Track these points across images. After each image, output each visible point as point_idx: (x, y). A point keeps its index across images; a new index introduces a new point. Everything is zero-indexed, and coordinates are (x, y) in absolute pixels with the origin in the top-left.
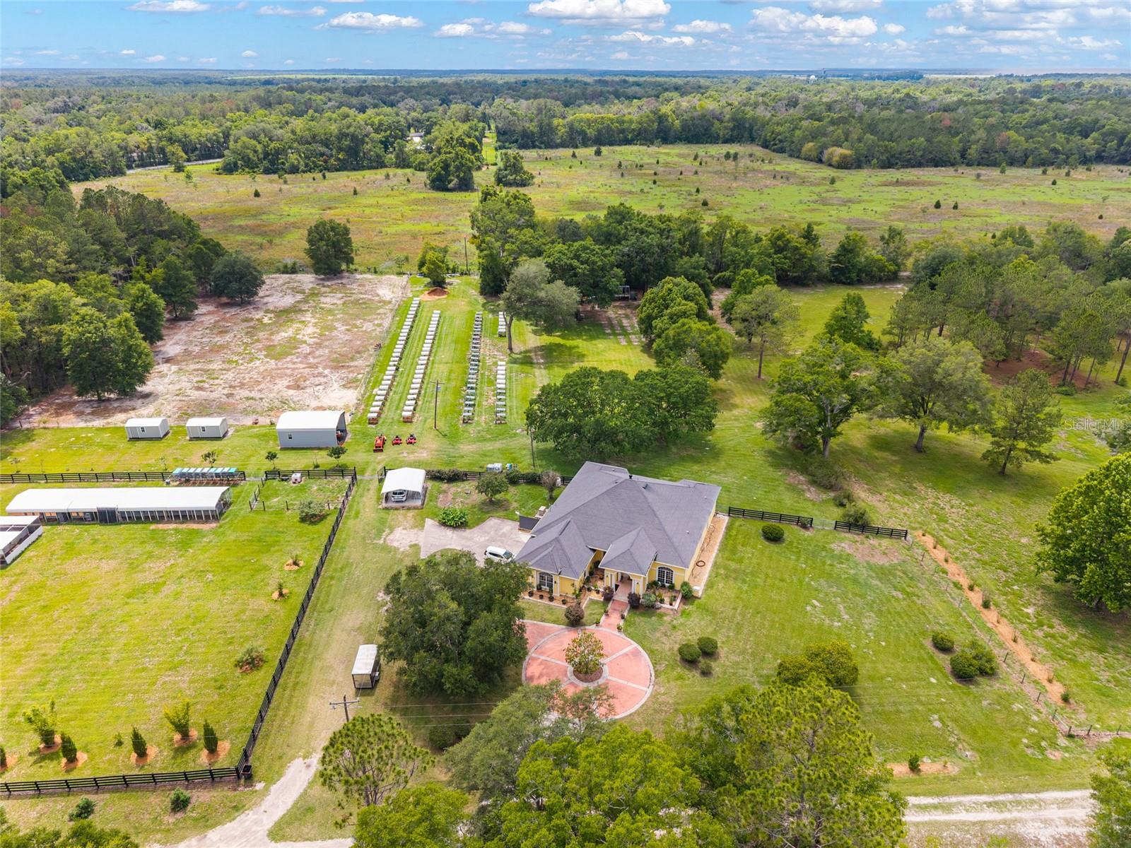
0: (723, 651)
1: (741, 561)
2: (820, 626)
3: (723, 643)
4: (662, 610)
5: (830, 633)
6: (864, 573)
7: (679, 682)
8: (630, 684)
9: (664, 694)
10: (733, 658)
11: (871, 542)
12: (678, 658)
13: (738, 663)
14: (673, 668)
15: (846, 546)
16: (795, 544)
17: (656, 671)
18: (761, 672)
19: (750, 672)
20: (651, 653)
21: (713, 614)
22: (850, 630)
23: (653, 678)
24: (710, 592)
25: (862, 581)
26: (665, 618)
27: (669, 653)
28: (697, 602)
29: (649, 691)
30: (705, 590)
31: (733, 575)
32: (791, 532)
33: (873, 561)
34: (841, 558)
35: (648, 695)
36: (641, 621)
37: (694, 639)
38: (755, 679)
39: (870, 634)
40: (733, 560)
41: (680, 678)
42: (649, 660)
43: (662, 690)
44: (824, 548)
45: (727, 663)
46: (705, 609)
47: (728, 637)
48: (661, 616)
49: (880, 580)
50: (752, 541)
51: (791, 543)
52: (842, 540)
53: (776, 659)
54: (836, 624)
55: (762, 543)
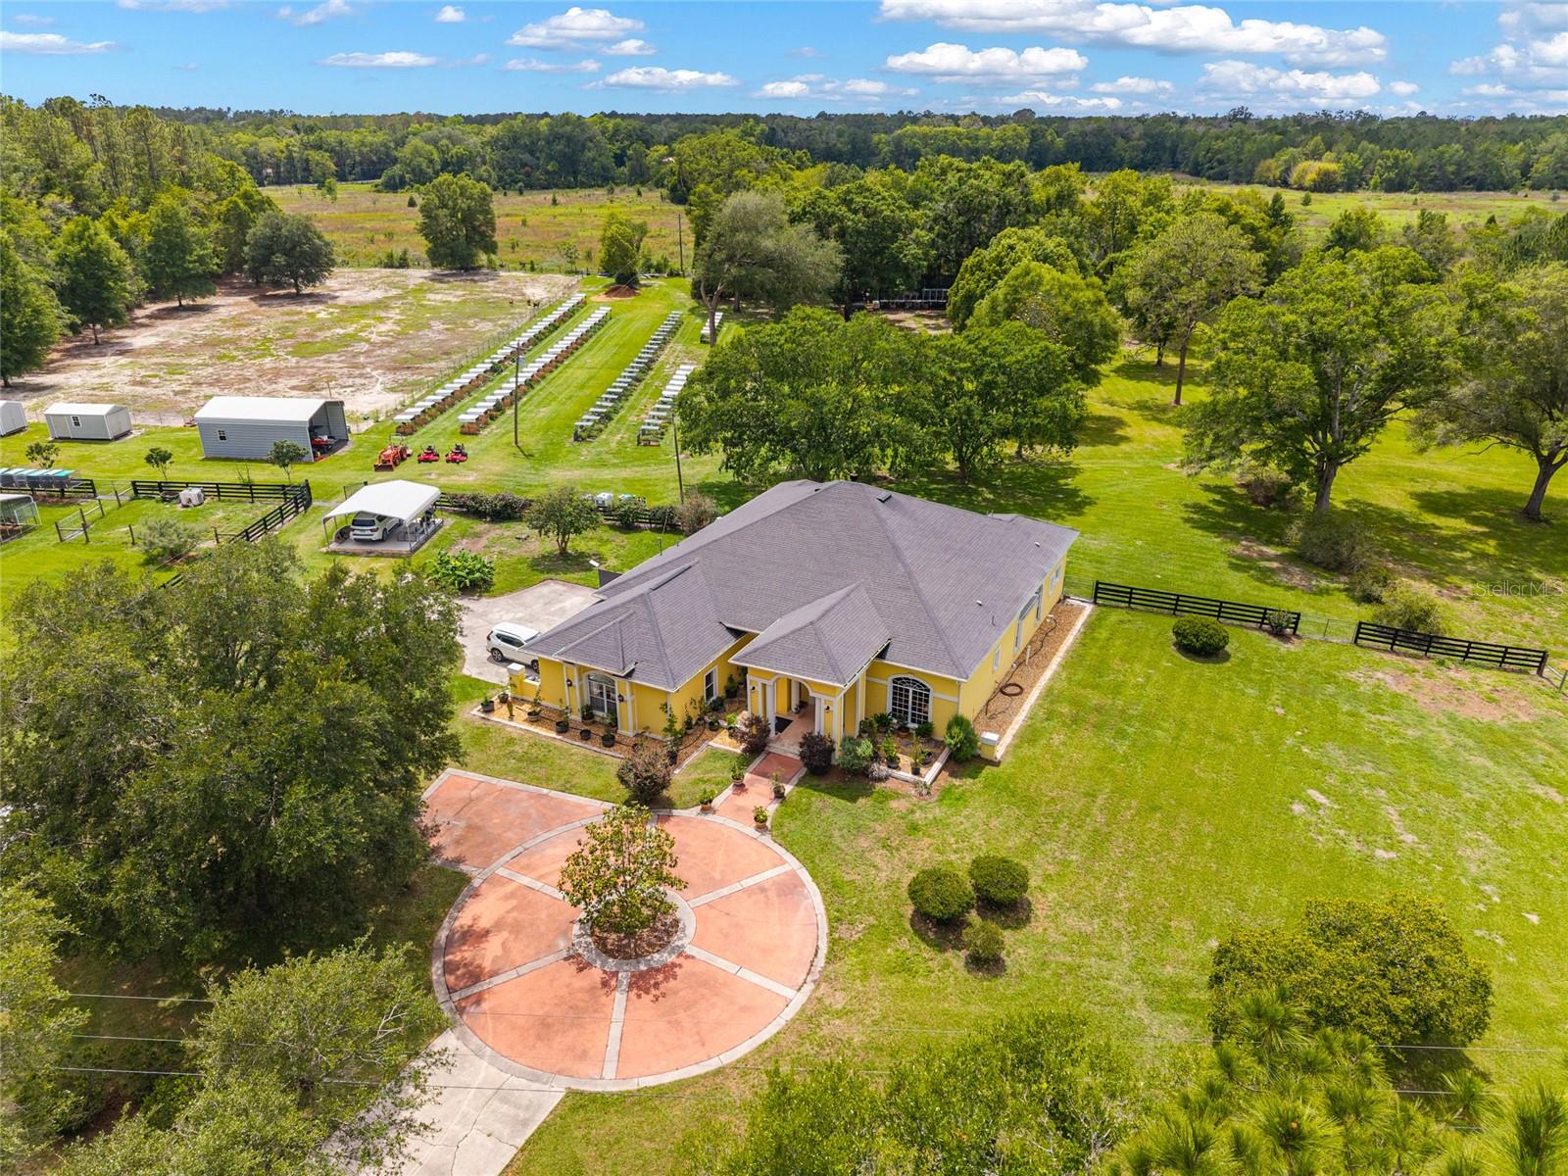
0: (1042, 898)
1: (1117, 690)
2: (1335, 858)
3: (1047, 878)
4: (890, 784)
5: (1367, 876)
6: (1443, 740)
7: (896, 981)
8: (746, 974)
9: (839, 1014)
10: (1072, 921)
11: (1451, 673)
12: (909, 910)
13: (1086, 938)
14: (886, 939)
15: (1388, 678)
16: (1255, 665)
17: (833, 942)
18: (1157, 970)
19: (1121, 970)
20: (832, 889)
21: (1030, 803)
22: (1427, 873)
23: (821, 961)
24: (1026, 751)
25: (1444, 757)
26: (894, 804)
27: (884, 895)
28: (988, 770)
29: (798, 1000)
30: (1015, 747)
31: (1094, 718)
32: (1243, 641)
33: (1463, 714)
34: (1376, 701)
35: (789, 1013)
36: (828, 808)
37: (960, 863)
38: (1139, 991)
39: (1488, 889)
40: (1096, 687)
41: (904, 967)
42: (821, 908)
43: (839, 1001)
44: (1330, 678)
45: (1053, 936)
46: (1007, 790)
47: (1065, 864)
48: (886, 797)
49: (1493, 756)
50: (1147, 654)
51: (1245, 662)
52: (1373, 666)
53: (1204, 937)
54: (1380, 853)
55: (1171, 658)
